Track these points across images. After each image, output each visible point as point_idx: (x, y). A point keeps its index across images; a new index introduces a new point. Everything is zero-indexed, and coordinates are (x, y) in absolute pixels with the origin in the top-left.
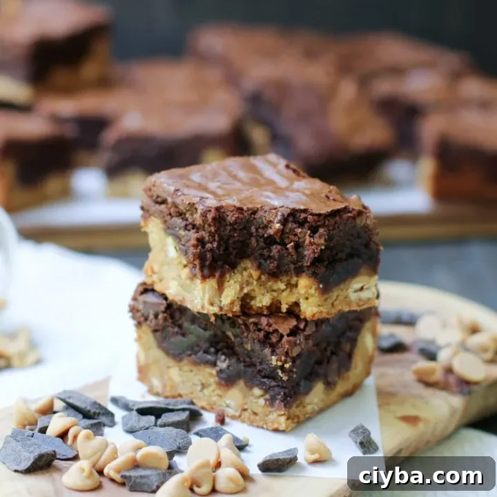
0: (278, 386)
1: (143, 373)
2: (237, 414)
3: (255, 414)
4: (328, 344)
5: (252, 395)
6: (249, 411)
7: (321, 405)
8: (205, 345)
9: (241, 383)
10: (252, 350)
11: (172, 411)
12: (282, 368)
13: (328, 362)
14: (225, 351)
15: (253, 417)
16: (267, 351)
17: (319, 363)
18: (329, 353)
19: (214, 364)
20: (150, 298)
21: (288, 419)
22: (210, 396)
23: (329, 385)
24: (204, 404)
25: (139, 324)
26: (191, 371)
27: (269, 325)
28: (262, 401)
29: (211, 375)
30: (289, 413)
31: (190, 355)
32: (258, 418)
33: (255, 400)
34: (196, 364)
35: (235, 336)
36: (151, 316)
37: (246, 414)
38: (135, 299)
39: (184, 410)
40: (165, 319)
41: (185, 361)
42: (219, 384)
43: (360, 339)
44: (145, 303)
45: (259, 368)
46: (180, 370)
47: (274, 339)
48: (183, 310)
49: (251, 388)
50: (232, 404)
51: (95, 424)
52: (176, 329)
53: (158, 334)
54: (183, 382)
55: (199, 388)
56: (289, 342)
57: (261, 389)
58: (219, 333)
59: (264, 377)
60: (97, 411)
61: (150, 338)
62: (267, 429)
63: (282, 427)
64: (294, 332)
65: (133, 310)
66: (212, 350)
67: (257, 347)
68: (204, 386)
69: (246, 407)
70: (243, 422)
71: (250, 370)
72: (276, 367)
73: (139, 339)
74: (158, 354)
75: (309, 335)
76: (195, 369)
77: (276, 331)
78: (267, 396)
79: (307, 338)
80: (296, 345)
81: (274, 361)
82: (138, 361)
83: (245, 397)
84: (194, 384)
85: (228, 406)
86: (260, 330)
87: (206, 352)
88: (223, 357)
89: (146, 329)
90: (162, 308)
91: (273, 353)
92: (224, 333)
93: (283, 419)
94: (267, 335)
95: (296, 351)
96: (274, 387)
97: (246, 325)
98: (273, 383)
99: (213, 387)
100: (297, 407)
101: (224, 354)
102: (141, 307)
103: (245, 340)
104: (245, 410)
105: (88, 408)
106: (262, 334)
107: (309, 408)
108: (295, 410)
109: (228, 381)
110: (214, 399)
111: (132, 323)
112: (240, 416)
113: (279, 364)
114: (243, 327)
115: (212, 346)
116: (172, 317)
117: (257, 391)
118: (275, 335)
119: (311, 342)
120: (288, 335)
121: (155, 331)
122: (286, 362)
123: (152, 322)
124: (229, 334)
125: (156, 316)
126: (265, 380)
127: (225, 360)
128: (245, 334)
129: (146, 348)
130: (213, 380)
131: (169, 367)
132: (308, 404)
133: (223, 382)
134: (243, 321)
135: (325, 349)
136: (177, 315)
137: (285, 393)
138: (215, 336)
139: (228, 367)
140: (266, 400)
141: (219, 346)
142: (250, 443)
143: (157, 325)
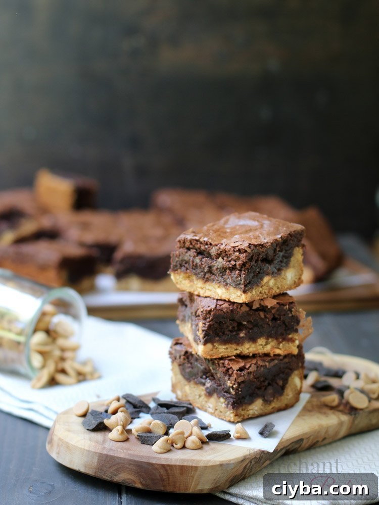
0: (231, 397)
1: (174, 388)
2: (213, 411)
3: (221, 412)
4: (266, 379)
5: (220, 402)
6: (218, 410)
7: (260, 412)
8: (200, 374)
9: (215, 395)
10: (220, 377)
11: (177, 407)
12: (232, 387)
13: (265, 389)
14: (211, 377)
15: (220, 414)
16: (226, 378)
17: (259, 388)
18: (266, 383)
19: (204, 384)
20: (178, 347)
21: (236, 416)
22: (202, 402)
23: (266, 402)
24: (199, 405)
25: (173, 362)
26: (194, 388)
27: (228, 364)
28: (224, 405)
29: (203, 390)
30: (236, 412)
31: (194, 379)
32: (222, 414)
33: (220, 404)
34: (196, 384)
35: (214, 369)
36: (178, 357)
37: (217, 412)
38: (171, 347)
39: (183, 407)
40: (184, 359)
41: (192, 382)
42: (206, 395)
43: (290, 379)
44: (175, 350)
45: (223, 387)
46: (190, 387)
47: (230, 372)
48: (192, 355)
49: (219, 398)
50: (211, 406)
51: (137, 411)
52: (189, 365)
53: (181, 367)
54: (191, 393)
55: (198, 397)
56: (237, 374)
57: (223, 398)
58: (207, 367)
59: (225, 392)
60: (141, 405)
61: (177, 369)
62: (226, 421)
63: (232, 420)
64: (241, 369)
65: (170, 353)
66: (204, 377)
67: (222, 375)
68: (200, 396)
69: (217, 408)
70: (216, 416)
71: (219, 388)
72: (229, 387)
73: (172, 370)
74: (180, 377)
75: (251, 372)
76: (196, 386)
77: (231, 368)
78: (226, 403)
79: (249, 373)
80: (241, 376)
81: (229, 384)
82: (172, 381)
83: (217, 402)
84: (196, 395)
85: (209, 407)
86: (225, 367)
87: (201, 378)
88: (209, 381)
89: (176, 364)
90: (183, 353)
91: (229, 379)
92: (209, 367)
93: (232, 415)
94: (228, 370)
95: (240, 380)
96: (229, 397)
97: (219, 364)
98: (229, 395)
99: (203, 397)
100: (242, 410)
101: (210, 379)
102: (173, 352)
103: (217, 372)
104: (216, 410)
105: (137, 403)
106: (225, 369)
107: (251, 412)
108: (240, 411)
109: (210, 394)
110: (203, 403)
111: (169, 360)
112: (214, 413)
113: (231, 385)
114: (217, 365)
115: (204, 375)
116: (188, 358)
117: (222, 400)
118: (231, 370)
119: (252, 376)
120: (237, 370)
121: (180, 365)
122: (234, 384)
123: (178, 360)
124: (211, 368)
125: (180, 357)
126: (225, 394)
127: (209, 383)
128: (218, 369)
129: (175, 375)
130: (203, 393)
131: (185, 385)
132: (250, 410)
133: (207, 394)
134: (218, 362)
135: (264, 381)
136: (190, 357)
137: (234, 401)
138: (206, 369)
139: (211, 386)
140: (225, 404)
141: (208, 375)
142: (212, 426)
143: (180, 362)
